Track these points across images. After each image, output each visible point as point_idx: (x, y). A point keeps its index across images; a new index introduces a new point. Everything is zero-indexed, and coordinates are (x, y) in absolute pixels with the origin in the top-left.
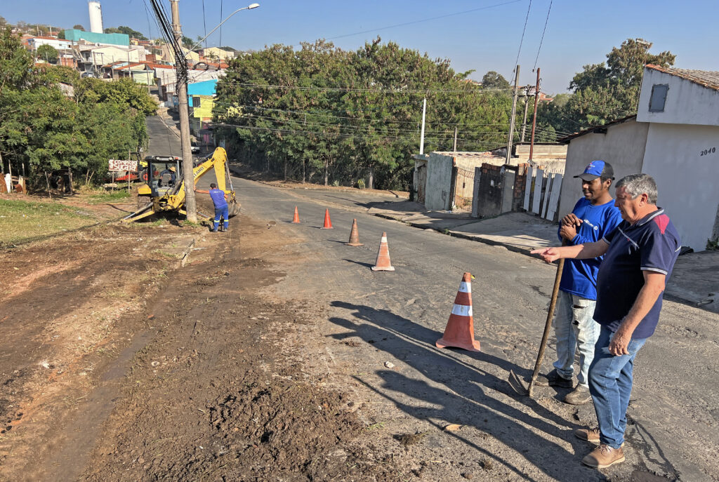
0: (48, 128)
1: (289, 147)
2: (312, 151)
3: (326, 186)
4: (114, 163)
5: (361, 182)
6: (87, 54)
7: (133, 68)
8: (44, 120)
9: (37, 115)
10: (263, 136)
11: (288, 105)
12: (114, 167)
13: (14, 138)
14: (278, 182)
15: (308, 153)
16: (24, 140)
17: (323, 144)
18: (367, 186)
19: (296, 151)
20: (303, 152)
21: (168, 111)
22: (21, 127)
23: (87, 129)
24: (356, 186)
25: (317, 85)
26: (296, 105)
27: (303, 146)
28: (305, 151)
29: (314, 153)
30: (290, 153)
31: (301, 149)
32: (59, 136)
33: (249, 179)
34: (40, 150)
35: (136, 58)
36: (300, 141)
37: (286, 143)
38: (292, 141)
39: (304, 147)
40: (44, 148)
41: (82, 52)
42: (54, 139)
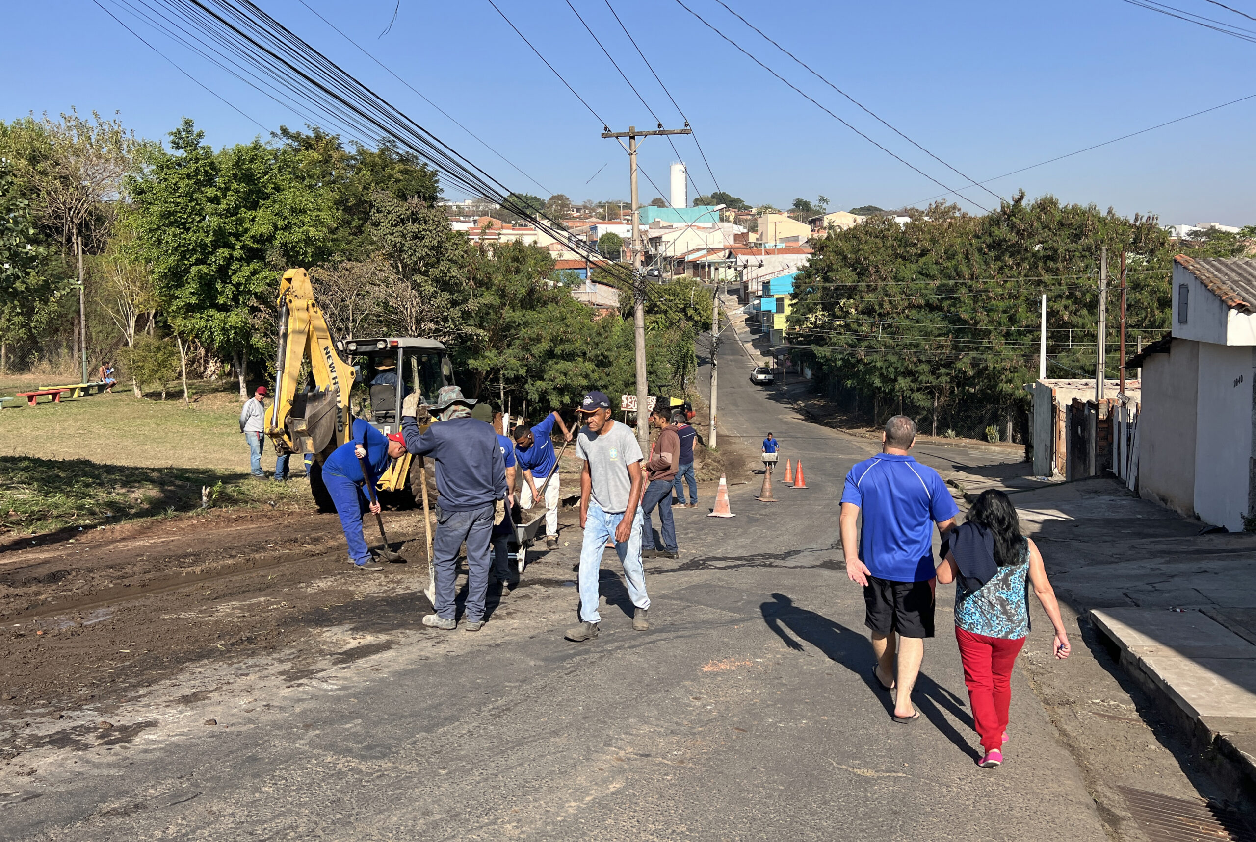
0: (551, 354)
1: (877, 374)
2: (908, 380)
3: (935, 438)
4: (627, 399)
5: (993, 430)
6: (656, 241)
7: (713, 258)
8: (545, 346)
9: (538, 339)
10: (840, 356)
11: (877, 308)
12: (628, 405)
13: (512, 369)
14: (862, 431)
15: (903, 383)
16: (523, 372)
17: (925, 367)
18: (1003, 438)
19: (885, 379)
20: (896, 380)
21: (747, 320)
22: (521, 355)
23: (602, 355)
24: (984, 438)
25: (923, 275)
26: (887, 307)
27: (895, 372)
28: (899, 378)
29: (912, 382)
30: (877, 382)
31: (893, 377)
32: (563, 365)
33: (826, 425)
34: (539, 383)
35: (720, 242)
36: (891, 364)
37: (870, 369)
38: (879, 364)
39: (897, 374)
40: (544, 380)
41: (651, 240)
42: (556, 371)
